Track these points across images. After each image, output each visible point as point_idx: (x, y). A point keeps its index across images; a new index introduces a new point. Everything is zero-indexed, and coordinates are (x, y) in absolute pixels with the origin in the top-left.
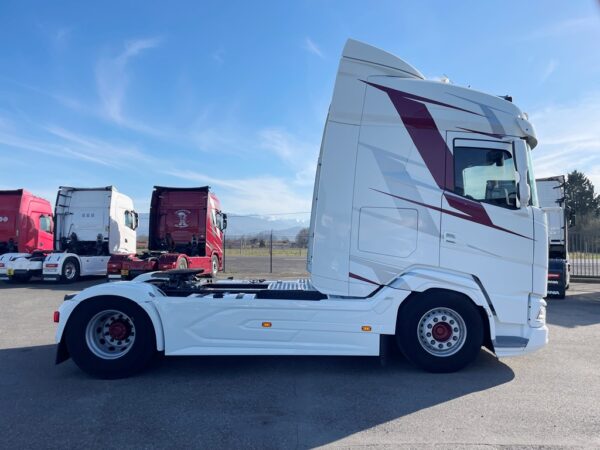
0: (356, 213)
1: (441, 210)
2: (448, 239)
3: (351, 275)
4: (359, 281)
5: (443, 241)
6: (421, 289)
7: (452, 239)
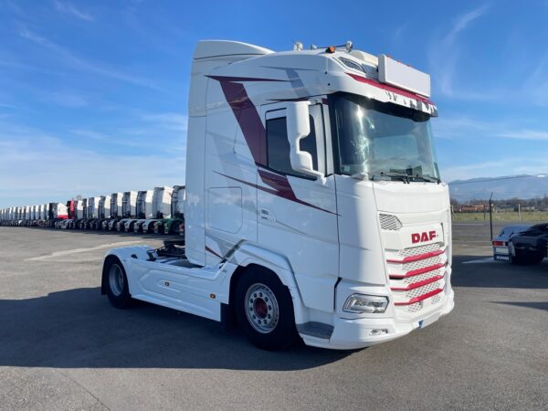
0: (206, 193)
1: (257, 187)
2: (263, 215)
3: (207, 249)
4: (210, 253)
5: (260, 217)
6: (245, 265)
7: (266, 216)
